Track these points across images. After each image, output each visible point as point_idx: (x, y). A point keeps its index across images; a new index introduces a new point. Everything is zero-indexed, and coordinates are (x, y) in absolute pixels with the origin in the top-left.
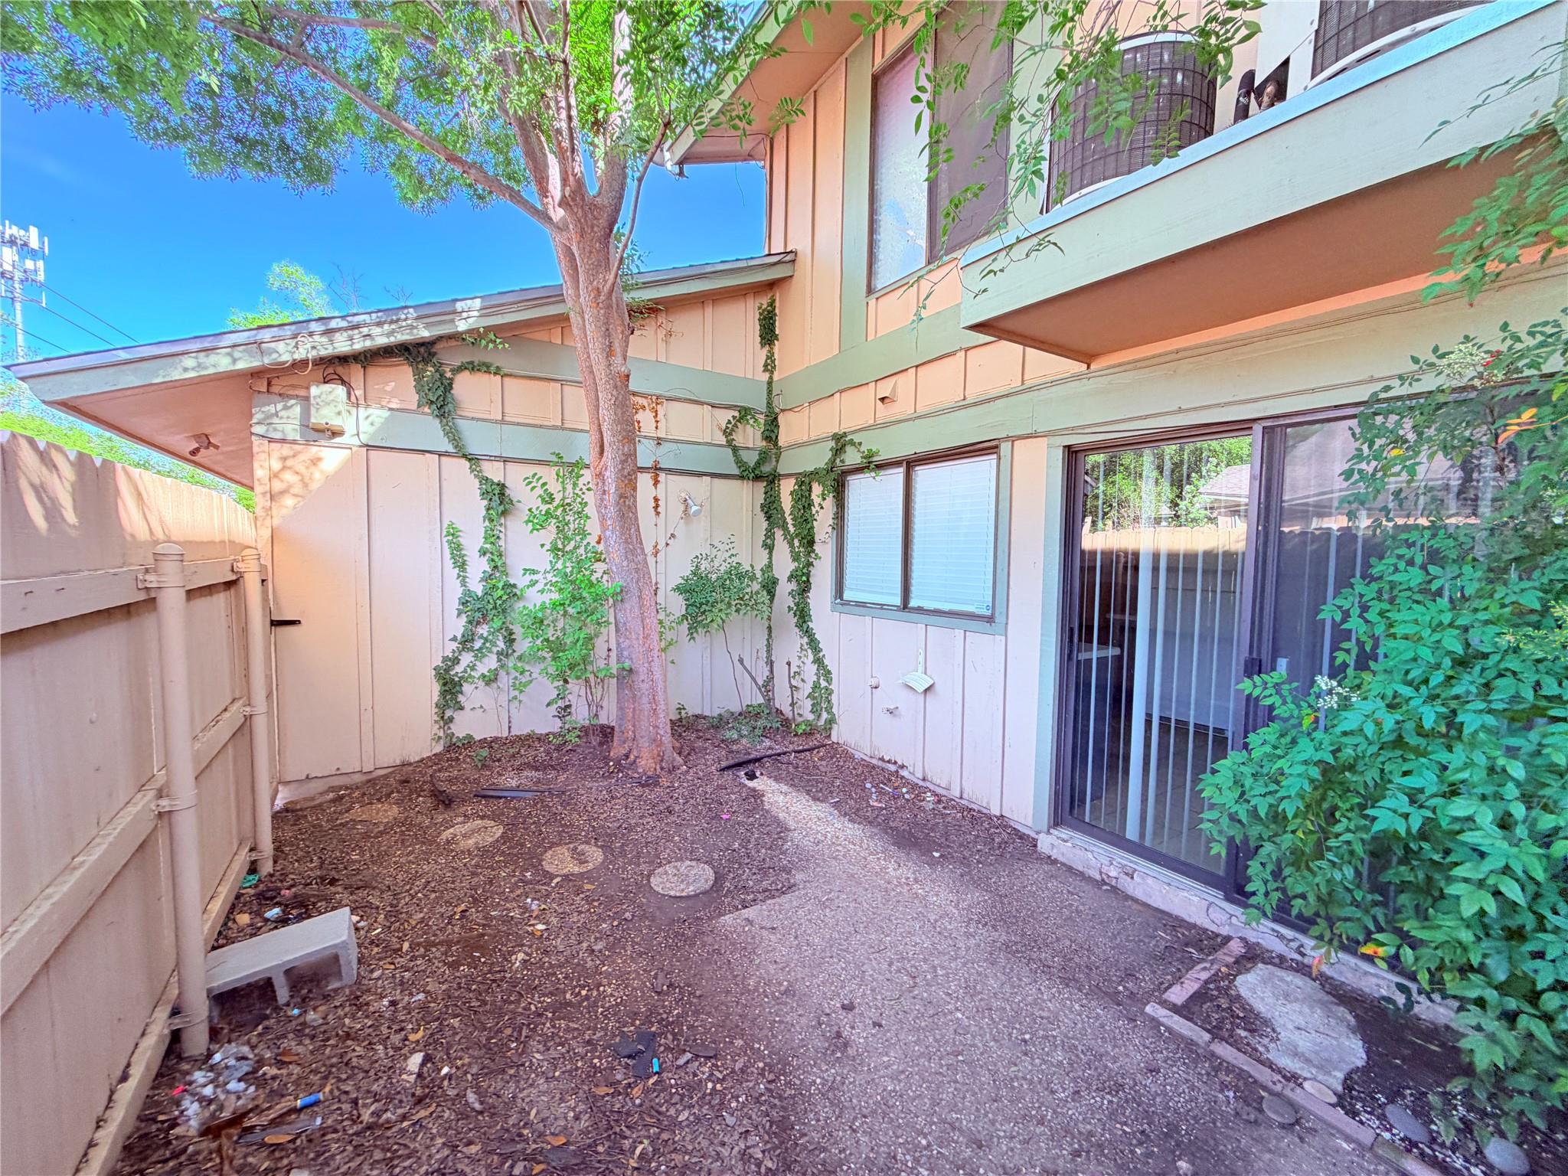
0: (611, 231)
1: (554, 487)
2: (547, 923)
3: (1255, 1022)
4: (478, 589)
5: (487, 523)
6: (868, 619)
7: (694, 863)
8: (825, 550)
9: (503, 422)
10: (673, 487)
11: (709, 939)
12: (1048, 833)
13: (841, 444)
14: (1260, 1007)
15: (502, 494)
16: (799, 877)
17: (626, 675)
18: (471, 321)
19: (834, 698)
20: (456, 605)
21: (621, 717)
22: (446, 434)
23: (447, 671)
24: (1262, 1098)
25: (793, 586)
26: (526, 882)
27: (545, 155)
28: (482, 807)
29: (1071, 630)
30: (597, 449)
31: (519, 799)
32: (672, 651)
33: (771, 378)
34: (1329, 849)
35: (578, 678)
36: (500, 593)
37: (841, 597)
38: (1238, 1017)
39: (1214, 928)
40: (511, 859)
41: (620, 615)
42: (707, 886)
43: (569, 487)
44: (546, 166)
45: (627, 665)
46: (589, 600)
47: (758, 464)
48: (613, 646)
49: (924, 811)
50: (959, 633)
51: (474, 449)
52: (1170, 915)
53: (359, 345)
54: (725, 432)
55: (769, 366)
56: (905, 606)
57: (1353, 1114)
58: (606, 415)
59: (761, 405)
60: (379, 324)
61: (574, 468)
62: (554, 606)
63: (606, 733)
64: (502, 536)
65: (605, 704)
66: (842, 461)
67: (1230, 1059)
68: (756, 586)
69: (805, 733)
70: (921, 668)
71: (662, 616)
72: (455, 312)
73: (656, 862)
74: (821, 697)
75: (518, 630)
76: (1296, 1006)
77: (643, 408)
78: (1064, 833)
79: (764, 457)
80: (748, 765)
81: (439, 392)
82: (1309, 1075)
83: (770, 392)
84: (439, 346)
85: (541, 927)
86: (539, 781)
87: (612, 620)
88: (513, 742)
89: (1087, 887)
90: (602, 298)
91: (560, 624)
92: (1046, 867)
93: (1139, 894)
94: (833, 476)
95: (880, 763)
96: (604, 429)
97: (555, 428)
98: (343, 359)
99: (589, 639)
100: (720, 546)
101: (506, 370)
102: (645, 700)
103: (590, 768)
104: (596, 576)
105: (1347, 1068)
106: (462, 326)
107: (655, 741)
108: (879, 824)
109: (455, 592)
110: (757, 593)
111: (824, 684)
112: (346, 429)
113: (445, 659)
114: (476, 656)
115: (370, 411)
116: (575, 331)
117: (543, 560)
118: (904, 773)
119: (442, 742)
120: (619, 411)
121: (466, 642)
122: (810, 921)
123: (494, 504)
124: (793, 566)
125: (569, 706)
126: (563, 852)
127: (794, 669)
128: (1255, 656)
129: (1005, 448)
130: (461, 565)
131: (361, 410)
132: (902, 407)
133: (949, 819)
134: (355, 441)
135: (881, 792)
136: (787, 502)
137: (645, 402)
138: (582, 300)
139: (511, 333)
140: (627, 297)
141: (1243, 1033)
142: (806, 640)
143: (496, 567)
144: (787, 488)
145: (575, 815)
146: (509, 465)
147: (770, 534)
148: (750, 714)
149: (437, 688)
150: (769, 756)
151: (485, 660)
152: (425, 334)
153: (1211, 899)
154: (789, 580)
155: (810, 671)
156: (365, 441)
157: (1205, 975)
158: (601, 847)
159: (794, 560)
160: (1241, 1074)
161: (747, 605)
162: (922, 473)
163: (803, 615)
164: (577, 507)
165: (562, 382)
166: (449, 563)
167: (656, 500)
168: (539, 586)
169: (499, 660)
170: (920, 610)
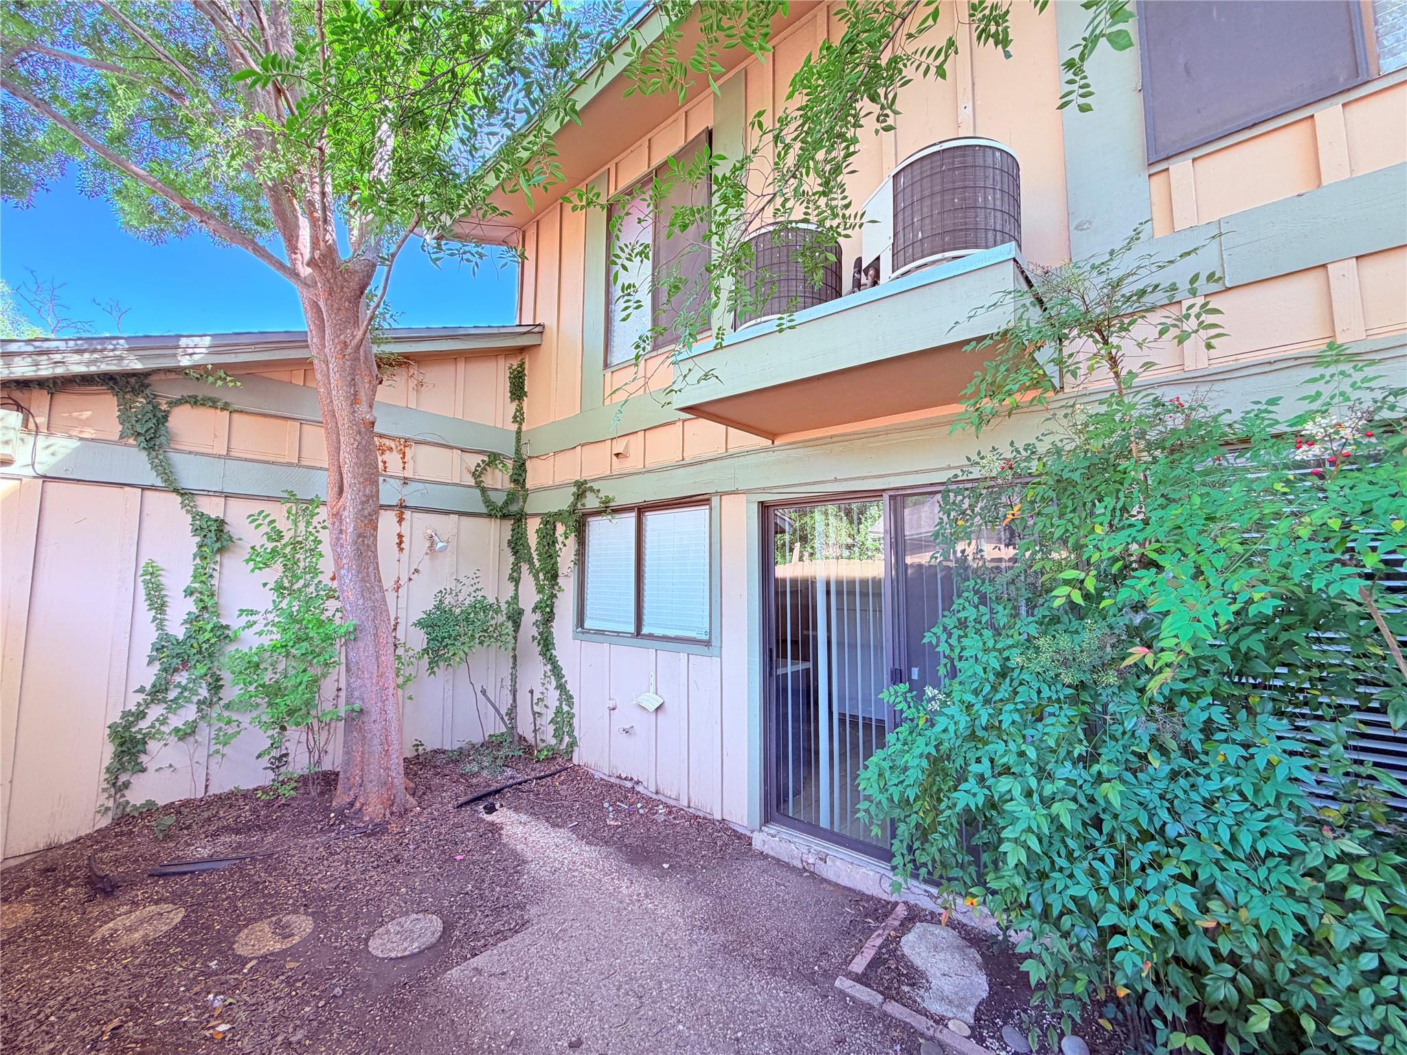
0: (362, 293)
1: (284, 525)
2: (232, 1022)
3: (914, 977)
4: (179, 632)
5: (198, 561)
6: (606, 645)
7: (421, 916)
8: (568, 583)
9: (228, 456)
10: (418, 525)
11: (432, 1000)
12: (760, 830)
13: (582, 489)
14: (918, 962)
15: (220, 530)
16: (533, 911)
17: (355, 719)
18: (196, 357)
19: (575, 722)
20: (148, 650)
21: (347, 763)
22: (154, 467)
23: (127, 727)
24: (920, 1045)
25: (538, 616)
26: (208, 974)
27: (296, 217)
28: (160, 888)
29: (771, 650)
30: (336, 489)
31: (210, 872)
32: (411, 689)
33: (520, 428)
34: (940, 823)
35: (298, 724)
36: (207, 635)
37: (582, 626)
38: (903, 975)
39: (885, 897)
40: (192, 949)
41: (351, 654)
42: (433, 940)
43: (302, 525)
44: (297, 226)
45: (357, 707)
46: (317, 641)
47: (506, 503)
48: (343, 685)
49: (657, 824)
50: (684, 656)
51: (187, 483)
52: (854, 891)
53: (45, 372)
54: (474, 474)
55: (519, 418)
56: (638, 633)
57: (981, 1041)
58: (347, 457)
59: (511, 452)
60: (80, 352)
61: (308, 506)
62: (274, 649)
63: (329, 780)
64: (216, 574)
65: (330, 748)
66: (583, 505)
67: (898, 1016)
68: (501, 618)
69: (547, 759)
70: (652, 688)
71: (400, 651)
72: (178, 347)
73: (378, 921)
74: (563, 722)
75: (226, 676)
76: (942, 955)
77: (391, 449)
78: (772, 829)
79: (511, 498)
80: (488, 798)
81: (150, 424)
82: (951, 1015)
83: (518, 440)
84: (153, 378)
85: (223, 1027)
86: (240, 845)
87: (343, 660)
88: (209, 804)
89: (792, 877)
90: (349, 351)
91: (281, 667)
92: (759, 863)
93: (830, 875)
94: (575, 517)
95: (618, 781)
96: (345, 471)
97: (290, 465)
98: (24, 384)
99: (315, 681)
100: (464, 580)
101: (236, 407)
102: (376, 741)
103: (307, 822)
104: (327, 614)
105: (976, 1001)
106: (185, 362)
107: (387, 784)
108: (615, 843)
109: (148, 635)
110: (502, 624)
111: (566, 708)
112: (16, 458)
113: (125, 714)
114: (169, 709)
115: (52, 440)
116: (319, 376)
117: (263, 600)
118: (639, 788)
119: (110, 814)
120: (362, 455)
121: (157, 693)
122: (541, 957)
123: (208, 541)
124: (538, 598)
125: (286, 755)
126: (265, 927)
127: (537, 695)
128: (897, 666)
129: (715, 501)
130: (159, 605)
131: (41, 438)
132: (633, 462)
133: (678, 829)
134: (29, 472)
135: (618, 811)
136: (533, 540)
137: (392, 444)
138: (327, 350)
139: (247, 373)
140: (375, 349)
141: (906, 988)
142: (549, 667)
143: (205, 608)
144: (533, 526)
145: (283, 881)
146: (231, 501)
147: (516, 568)
148: (492, 744)
149: (110, 749)
150: (511, 786)
151: (182, 712)
152: (138, 366)
153: (882, 871)
154: (534, 611)
155: (553, 696)
156: (41, 472)
157: (879, 942)
158: (313, 914)
159: (539, 592)
160: (905, 1027)
161: (490, 637)
162: (651, 518)
163: (546, 643)
164: (310, 544)
165: (302, 422)
166: (143, 604)
167: (400, 536)
168: (256, 628)
169: (200, 710)
170: (651, 636)
